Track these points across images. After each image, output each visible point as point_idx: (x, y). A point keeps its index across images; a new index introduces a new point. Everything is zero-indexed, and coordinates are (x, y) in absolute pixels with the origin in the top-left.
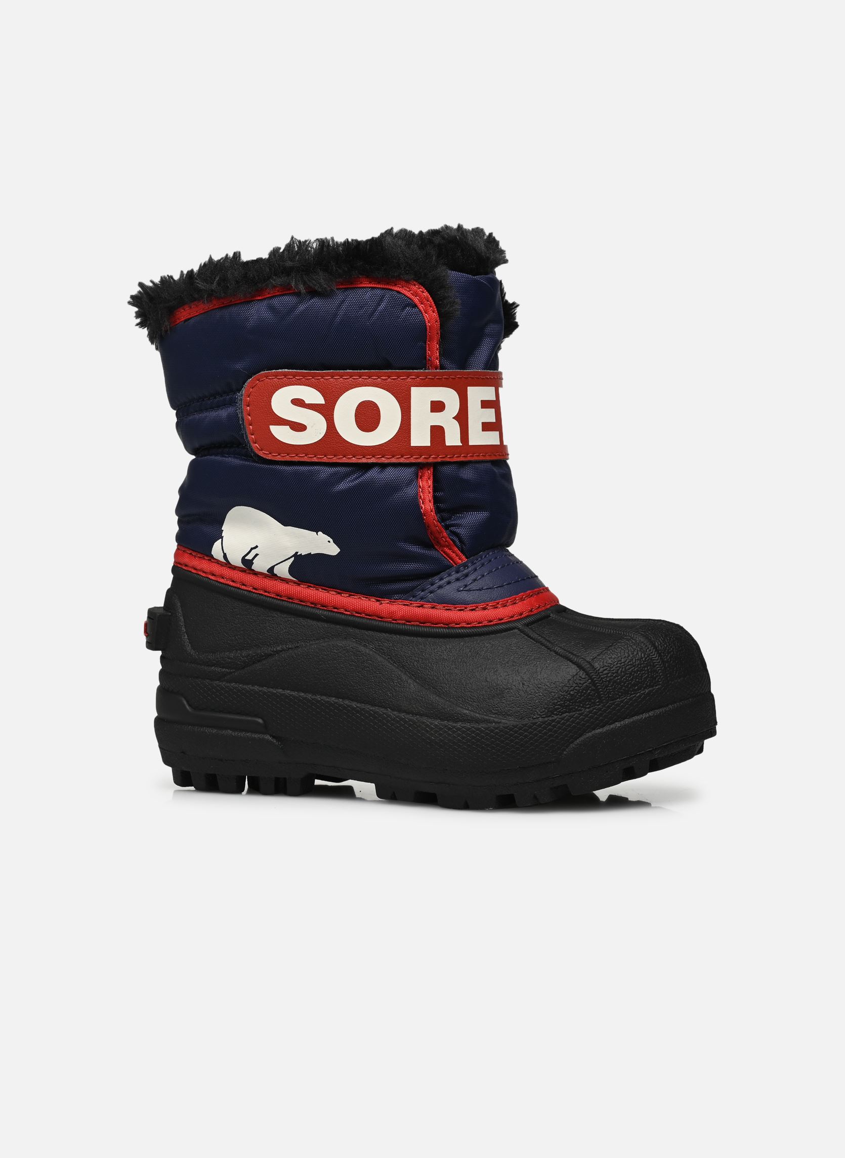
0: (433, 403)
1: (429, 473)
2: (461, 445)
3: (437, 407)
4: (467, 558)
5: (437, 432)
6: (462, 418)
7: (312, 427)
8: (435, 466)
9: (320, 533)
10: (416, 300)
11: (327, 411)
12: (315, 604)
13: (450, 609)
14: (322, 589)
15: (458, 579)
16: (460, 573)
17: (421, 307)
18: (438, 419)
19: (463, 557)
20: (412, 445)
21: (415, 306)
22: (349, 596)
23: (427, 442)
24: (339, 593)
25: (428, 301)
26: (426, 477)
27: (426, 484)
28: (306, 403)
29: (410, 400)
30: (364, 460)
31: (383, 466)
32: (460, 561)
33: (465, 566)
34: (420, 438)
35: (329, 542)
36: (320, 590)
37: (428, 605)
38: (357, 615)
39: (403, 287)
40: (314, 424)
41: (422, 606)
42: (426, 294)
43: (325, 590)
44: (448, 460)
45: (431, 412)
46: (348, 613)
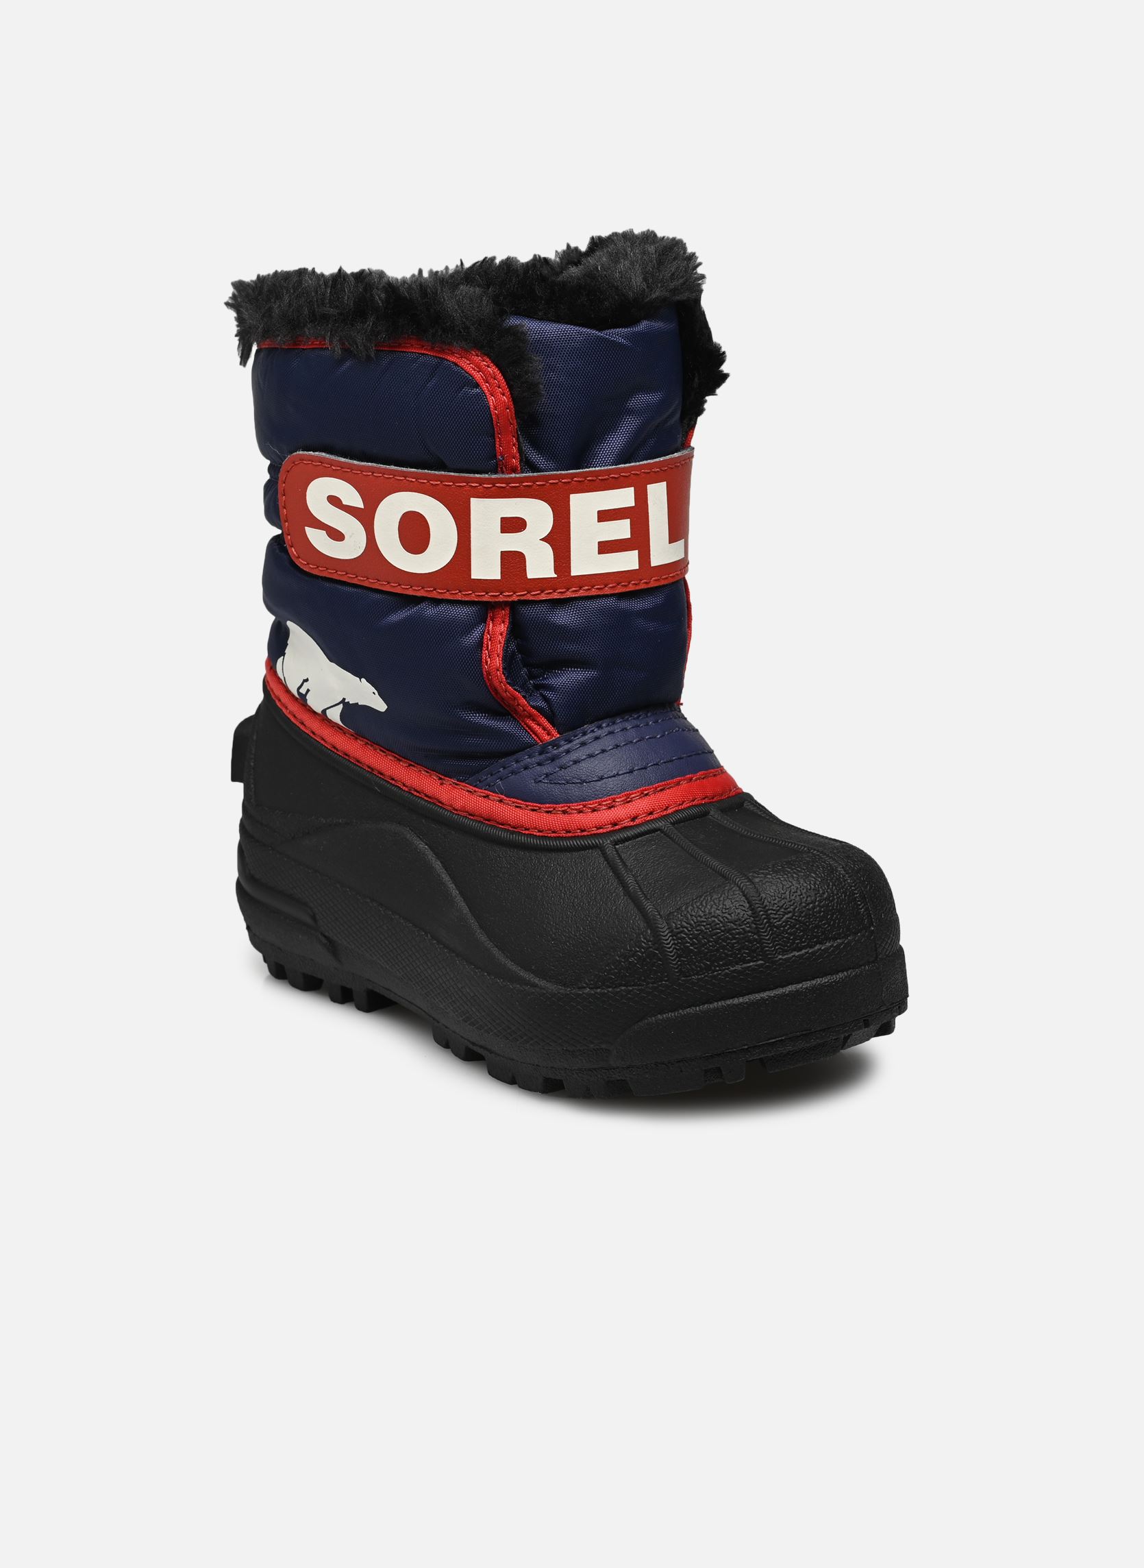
0: (503, 520)
1: (505, 613)
2: (556, 576)
3: (513, 525)
4: (559, 733)
5: (513, 562)
6: (559, 539)
7: (351, 536)
8: (513, 606)
9: (363, 680)
10: (478, 376)
11: (366, 517)
12: (372, 769)
13: (520, 807)
14: (381, 750)
15: (539, 764)
16: (544, 756)
17: (485, 386)
18: (513, 542)
19: (554, 732)
20: (473, 577)
21: (477, 385)
22: (409, 766)
23: (496, 574)
24: (398, 759)
25: (495, 379)
26: (498, 620)
27: (499, 629)
28: (344, 503)
29: (470, 515)
30: (410, 592)
31: (437, 602)
32: (546, 737)
33: (555, 744)
34: (485, 567)
35: (374, 693)
36: (378, 751)
37: (493, 796)
38: (415, 793)
39: (462, 357)
40: (353, 534)
41: (487, 797)
42: (493, 369)
43: (383, 752)
44: (532, 598)
45: (501, 532)
46: (406, 789)
